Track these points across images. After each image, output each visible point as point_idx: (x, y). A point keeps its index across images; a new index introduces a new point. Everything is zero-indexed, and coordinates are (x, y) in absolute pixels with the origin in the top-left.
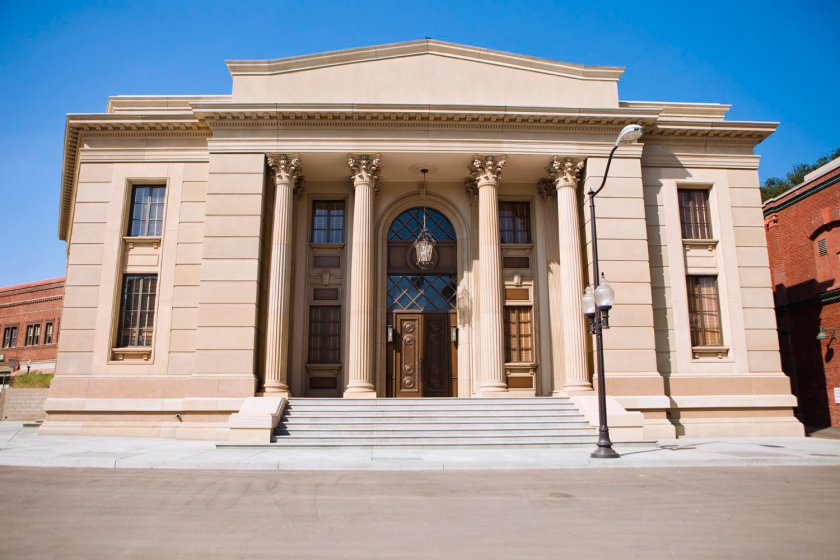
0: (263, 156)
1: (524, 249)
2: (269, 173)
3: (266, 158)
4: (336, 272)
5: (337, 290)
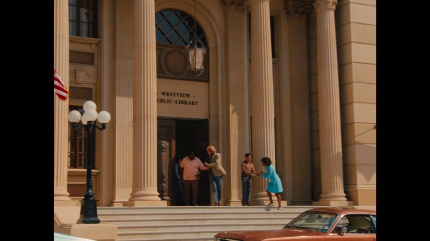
4: (90, 69)
5: (91, 89)
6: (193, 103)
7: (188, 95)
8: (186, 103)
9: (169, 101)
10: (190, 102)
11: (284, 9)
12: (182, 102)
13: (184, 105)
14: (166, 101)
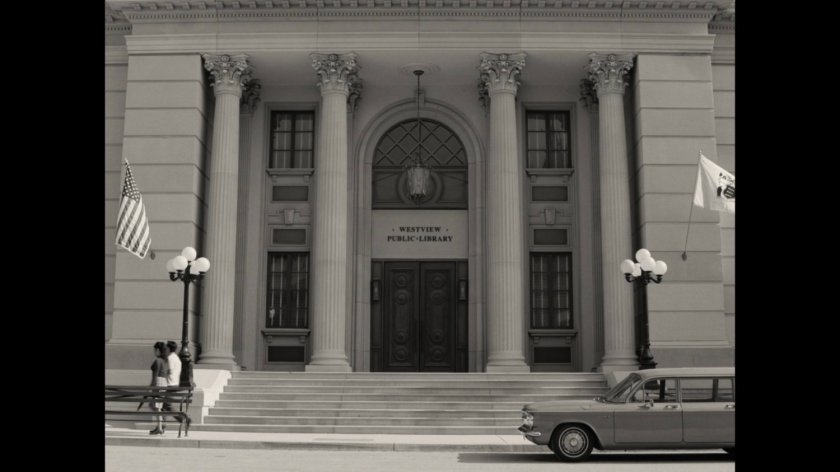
0: (199, 57)
1: (561, 175)
2: (208, 79)
3: (203, 60)
4: (302, 206)
5: (304, 231)
6: (445, 239)
7: (438, 229)
8: (434, 239)
9: (410, 239)
10: (440, 239)
11: (580, 100)
12: (429, 239)
13: (432, 242)
14: (406, 238)
